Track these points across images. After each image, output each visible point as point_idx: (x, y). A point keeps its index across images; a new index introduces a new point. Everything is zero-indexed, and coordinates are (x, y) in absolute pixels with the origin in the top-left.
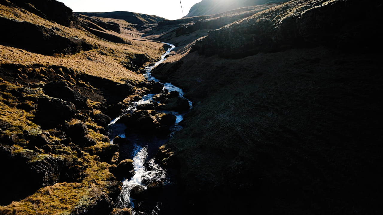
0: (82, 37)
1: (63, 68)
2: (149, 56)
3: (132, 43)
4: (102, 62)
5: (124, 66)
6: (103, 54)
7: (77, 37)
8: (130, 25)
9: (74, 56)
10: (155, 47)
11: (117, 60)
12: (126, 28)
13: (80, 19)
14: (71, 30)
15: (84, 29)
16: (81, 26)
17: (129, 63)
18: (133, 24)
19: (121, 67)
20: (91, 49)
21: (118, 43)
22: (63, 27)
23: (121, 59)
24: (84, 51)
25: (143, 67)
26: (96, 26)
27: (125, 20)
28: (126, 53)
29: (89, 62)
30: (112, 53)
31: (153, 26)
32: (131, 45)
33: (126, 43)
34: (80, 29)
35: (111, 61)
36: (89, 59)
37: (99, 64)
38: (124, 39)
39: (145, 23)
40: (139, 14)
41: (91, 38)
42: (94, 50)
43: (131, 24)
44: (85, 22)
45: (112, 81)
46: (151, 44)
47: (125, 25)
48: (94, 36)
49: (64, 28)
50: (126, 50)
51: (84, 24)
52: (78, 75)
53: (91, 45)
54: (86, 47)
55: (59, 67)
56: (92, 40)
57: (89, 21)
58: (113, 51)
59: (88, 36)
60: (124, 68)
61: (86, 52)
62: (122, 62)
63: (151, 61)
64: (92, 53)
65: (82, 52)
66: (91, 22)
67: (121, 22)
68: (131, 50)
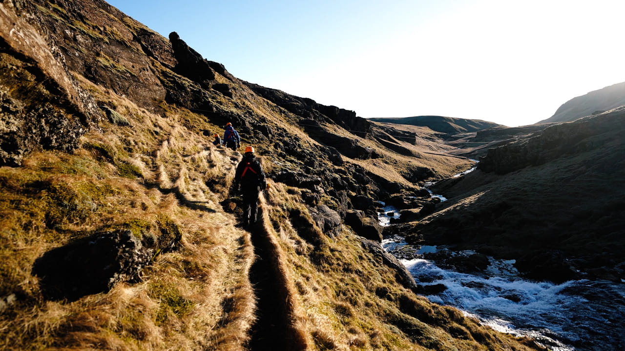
0: (373, 147)
1: (359, 166)
2: (435, 172)
3: (421, 156)
4: (384, 168)
5: (403, 176)
6: (386, 163)
7: (369, 147)
8: (435, 134)
9: (365, 161)
10: (451, 164)
11: (398, 169)
12: (427, 138)
13: (375, 129)
14: (366, 141)
15: (376, 140)
16: (374, 137)
17: (408, 174)
18: (440, 133)
19: (398, 175)
20: (378, 158)
21: (405, 155)
22: (361, 138)
23: (402, 169)
24: (372, 158)
25: (423, 181)
26: (388, 136)
27: (428, 127)
28: (408, 165)
29: (374, 166)
30: (395, 163)
31: (470, 137)
32: (420, 158)
33: (415, 156)
34: (372, 140)
35: (391, 169)
36: (374, 165)
37: (381, 169)
38: (413, 152)
39: (460, 131)
40: (453, 118)
41: (380, 149)
42: (380, 159)
43: (437, 133)
44: (378, 132)
45: (387, 180)
46: (447, 160)
47: (427, 134)
48: (384, 147)
49: (361, 140)
50: (410, 162)
51: (377, 135)
52: (366, 172)
53: (378, 155)
54: (375, 155)
55: (357, 165)
56: (381, 150)
57: (383, 131)
58: (396, 161)
59: (378, 147)
60: (401, 176)
61: (373, 160)
62: (401, 172)
63: (436, 177)
64: (379, 160)
65: (371, 159)
66: (384, 132)
67: (422, 130)
68: (415, 163)
